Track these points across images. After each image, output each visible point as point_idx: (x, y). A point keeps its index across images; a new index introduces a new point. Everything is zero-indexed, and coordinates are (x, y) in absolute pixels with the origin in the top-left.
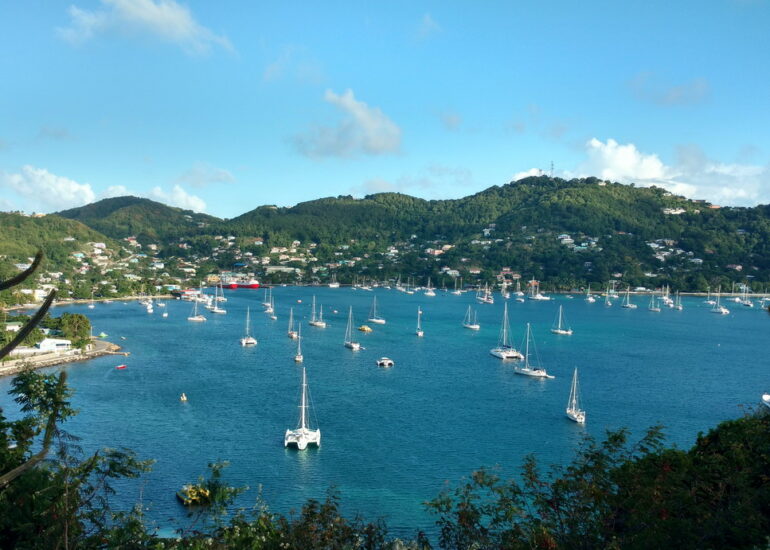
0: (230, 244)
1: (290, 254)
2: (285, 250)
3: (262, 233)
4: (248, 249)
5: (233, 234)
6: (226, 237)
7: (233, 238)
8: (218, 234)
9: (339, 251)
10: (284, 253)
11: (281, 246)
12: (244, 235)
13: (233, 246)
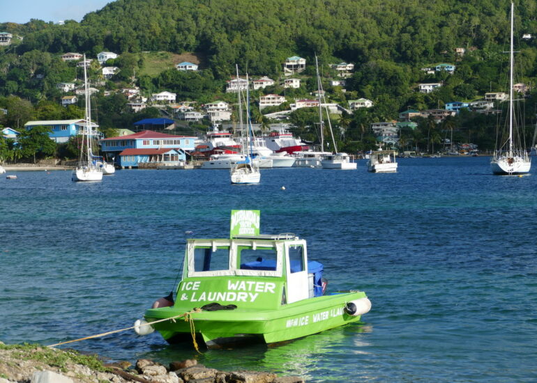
0: (107, 71)
1: (289, 93)
2: (267, 82)
3: (192, 40)
4: (161, 83)
5: (111, 45)
6: (92, 56)
7: (113, 56)
8: (67, 50)
9: (428, 80)
10: (267, 91)
11: (256, 73)
12: (144, 47)
13: (114, 78)
